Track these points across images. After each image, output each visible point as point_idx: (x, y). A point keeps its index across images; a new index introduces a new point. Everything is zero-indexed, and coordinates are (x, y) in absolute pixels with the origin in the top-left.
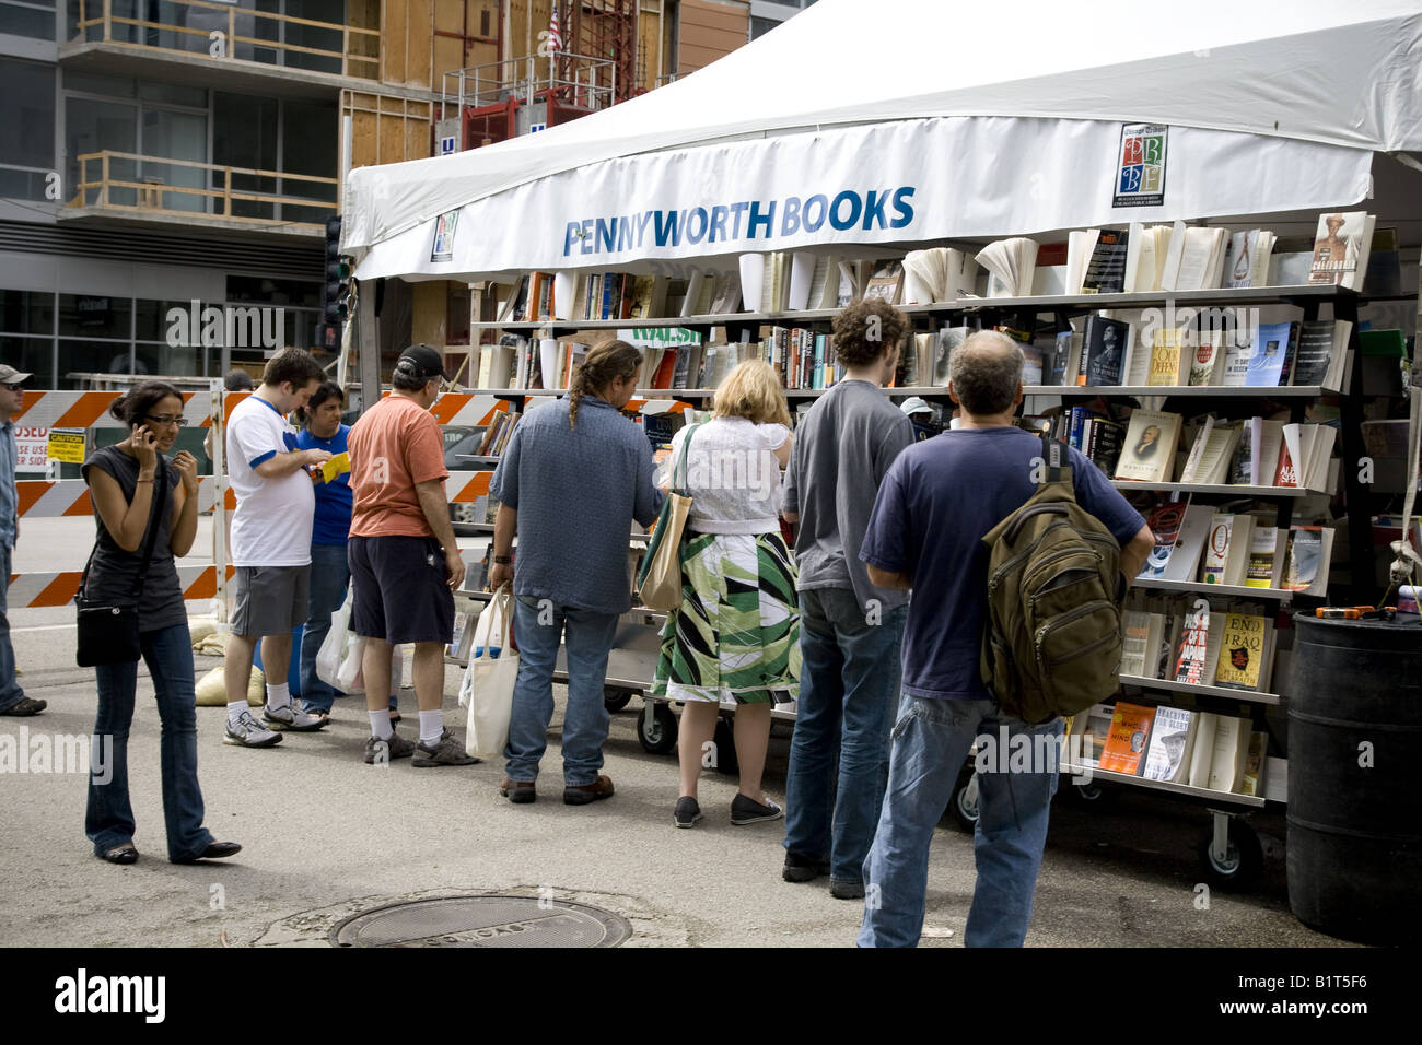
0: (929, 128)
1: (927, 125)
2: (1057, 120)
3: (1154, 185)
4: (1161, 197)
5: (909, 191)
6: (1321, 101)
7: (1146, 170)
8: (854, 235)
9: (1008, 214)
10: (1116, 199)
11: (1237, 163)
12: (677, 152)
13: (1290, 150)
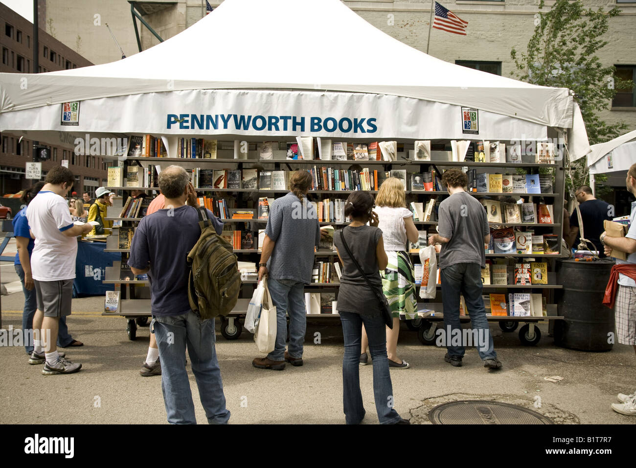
0: (379, 98)
1: (378, 97)
2: (435, 102)
3: (475, 128)
4: (478, 132)
5: (374, 120)
6: (530, 109)
7: (472, 123)
8: (350, 135)
9: (417, 132)
10: (463, 131)
11: (504, 124)
12: (242, 91)
13: (521, 123)
